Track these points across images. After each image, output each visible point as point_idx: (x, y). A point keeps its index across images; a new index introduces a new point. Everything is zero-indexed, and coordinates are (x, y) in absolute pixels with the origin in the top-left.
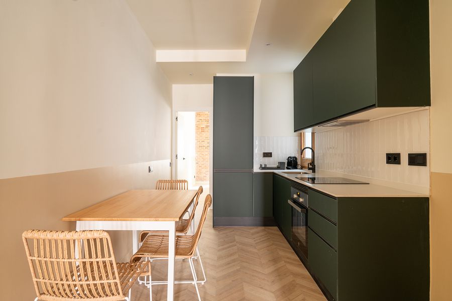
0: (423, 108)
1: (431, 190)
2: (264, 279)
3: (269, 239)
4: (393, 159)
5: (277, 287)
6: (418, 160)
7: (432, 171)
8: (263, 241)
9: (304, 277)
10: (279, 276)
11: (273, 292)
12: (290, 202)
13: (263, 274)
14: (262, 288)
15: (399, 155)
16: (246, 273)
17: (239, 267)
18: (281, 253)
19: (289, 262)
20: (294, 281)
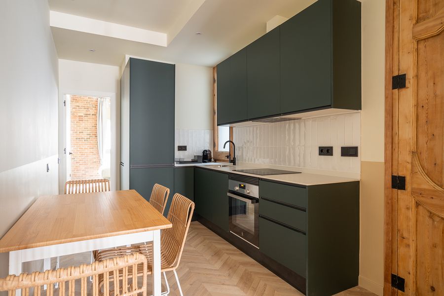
0: (356, 111)
1: (361, 175)
2: (219, 275)
3: (197, 234)
4: (326, 151)
5: (235, 279)
6: (350, 152)
7: (362, 160)
8: (193, 237)
9: (253, 265)
10: (231, 268)
11: (236, 286)
12: (229, 194)
13: (215, 270)
14: (223, 284)
15: (332, 148)
16: (199, 273)
17: (188, 269)
18: (219, 246)
19: (230, 254)
20: (246, 270)
